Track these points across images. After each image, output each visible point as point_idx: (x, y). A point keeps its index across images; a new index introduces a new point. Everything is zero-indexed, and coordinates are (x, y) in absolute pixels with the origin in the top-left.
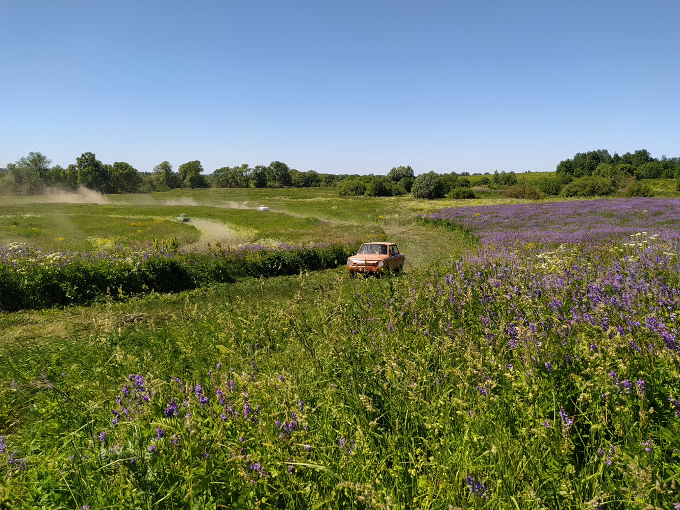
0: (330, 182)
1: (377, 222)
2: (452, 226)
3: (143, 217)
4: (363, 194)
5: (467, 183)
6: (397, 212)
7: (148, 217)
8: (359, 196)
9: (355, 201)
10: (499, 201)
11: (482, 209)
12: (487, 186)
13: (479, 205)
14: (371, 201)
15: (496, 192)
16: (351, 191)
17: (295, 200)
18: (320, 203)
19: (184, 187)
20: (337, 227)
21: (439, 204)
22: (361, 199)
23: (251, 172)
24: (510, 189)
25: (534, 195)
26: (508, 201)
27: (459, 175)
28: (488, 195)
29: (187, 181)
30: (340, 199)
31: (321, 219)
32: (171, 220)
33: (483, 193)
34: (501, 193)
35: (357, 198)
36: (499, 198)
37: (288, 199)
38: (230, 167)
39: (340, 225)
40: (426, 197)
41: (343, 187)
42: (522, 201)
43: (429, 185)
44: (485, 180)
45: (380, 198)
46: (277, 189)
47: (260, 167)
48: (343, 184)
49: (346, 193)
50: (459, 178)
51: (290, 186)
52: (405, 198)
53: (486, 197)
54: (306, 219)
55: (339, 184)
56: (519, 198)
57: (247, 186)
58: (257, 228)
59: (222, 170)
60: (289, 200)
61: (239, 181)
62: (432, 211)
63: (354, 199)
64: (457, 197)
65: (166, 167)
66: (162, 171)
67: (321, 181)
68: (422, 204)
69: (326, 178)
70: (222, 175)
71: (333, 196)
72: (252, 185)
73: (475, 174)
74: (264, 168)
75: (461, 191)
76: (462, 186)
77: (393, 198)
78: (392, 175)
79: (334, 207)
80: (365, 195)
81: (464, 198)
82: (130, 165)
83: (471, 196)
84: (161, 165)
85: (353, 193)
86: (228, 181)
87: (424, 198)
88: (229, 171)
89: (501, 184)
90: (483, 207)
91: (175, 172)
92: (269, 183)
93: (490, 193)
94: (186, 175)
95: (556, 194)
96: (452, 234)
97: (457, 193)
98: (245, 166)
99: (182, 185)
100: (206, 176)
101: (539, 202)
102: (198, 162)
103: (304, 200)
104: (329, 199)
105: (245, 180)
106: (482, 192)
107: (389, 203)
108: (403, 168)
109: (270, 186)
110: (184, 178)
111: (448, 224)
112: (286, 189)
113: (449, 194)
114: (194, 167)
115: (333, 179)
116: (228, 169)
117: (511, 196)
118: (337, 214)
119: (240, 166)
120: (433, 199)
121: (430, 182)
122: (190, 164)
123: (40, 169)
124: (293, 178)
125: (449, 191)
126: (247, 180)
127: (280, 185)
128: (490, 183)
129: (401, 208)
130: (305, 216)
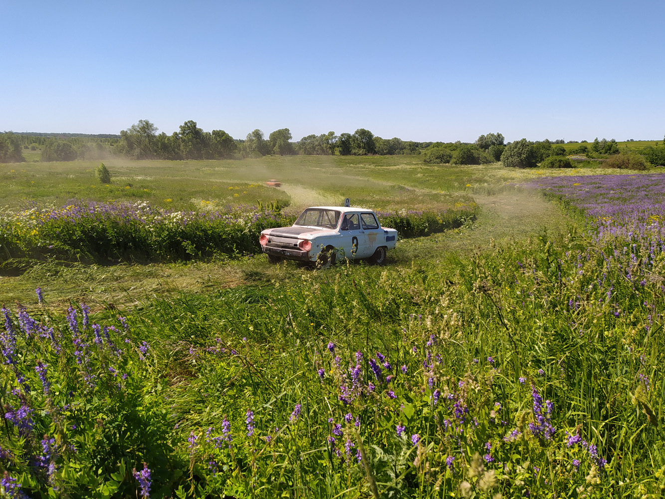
0: (413, 149)
1: (465, 191)
2: (548, 197)
3: (239, 182)
4: (448, 162)
5: (562, 152)
6: (486, 181)
7: (243, 182)
8: (445, 164)
9: (440, 169)
10: (599, 171)
11: (581, 179)
12: (585, 154)
13: (578, 174)
14: (455, 169)
15: (596, 161)
16: (436, 158)
17: (379, 167)
18: (404, 171)
19: (274, 154)
20: (424, 195)
21: (532, 173)
22: (446, 167)
23: (337, 140)
24: (612, 158)
25: (640, 166)
26: (610, 171)
27: (553, 143)
28: (586, 164)
29: (276, 148)
30: (425, 167)
31: (406, 187)
32: (264, 185)
34: (601, 163)
35: (443, 166)
36: (599, 168)
37: (372, 167)
38: (316, 135)
39: (426, 193)
40: (517, 165)
41: (428, 155)
42: (625, 172)
43: (520, 154)
44: (583, 149)
45: (466, 166)
46: (361, 157)
47: (345, 134)
48: (428, 152)
49: (431, 160)
50: (554, 146)
51: (374, 153)
52: (494, 166)
53: (584, 167)
54: (391, 186)
55: (423, 151)
56: (622, 168)
57: (333, 154)
58: (343, 195)
59: (310, 137)
60: (374, 167)
61: (324, 148)
62: (524, 180)
63: (440, 167)
64: (552, 165)
65: (257, 134)
66: (254, 138)
67: (405, 148)
68: (513, 172)
69: (410, 146)
70: (309, 143)
71: (417, 164)
73: (571, 142)
74: (349, 136)
75: (556, 160)
76: (557, 154)
77: (481, 167)
78: (480, 142)
79: (419, 175)
80: (451, 162)
81: (560, 167)
82: (226, 132)
83: (568, 165)
84: (253, 133)
85: (437, 160)
86: (314, 148)
87: (514, 166)
88: (315, 139)
89: (601, 153)
90: (581, 177)
91: (266, 140)
92: (353, 151)
93: (589, 162)
94: (276, 142)
95: (664, 165)
96: (549, 205)
97: (552, 162)
98: (332, 134)
99: (272, 152)
100: (294, 143)
101: (644, 172)
102: (287, 130)
103: (388, 167)
104: (413, 167)
105: (331, 148)
106: (580, 162)
107: (477, 172)
108: (493, 135)
109: (355, 154)
110: (274, 145)
111: (545, 194)
112: (370, 156)
113: (543, 162)
114: (283, 134)
115: (417, 147)
116: (313, 137)
117: (613, 166)
118: (422, 183)
119: (327, 134)
120: (524, 168)
121: (522, 150)
122: (279, 131)
123: (148, 136)
124: (377, 145)
125: (542, 160)
126: (333, 147)
127: (364, 152)
128: (588, 152)
129: (490, 177)
130: (390, 183)
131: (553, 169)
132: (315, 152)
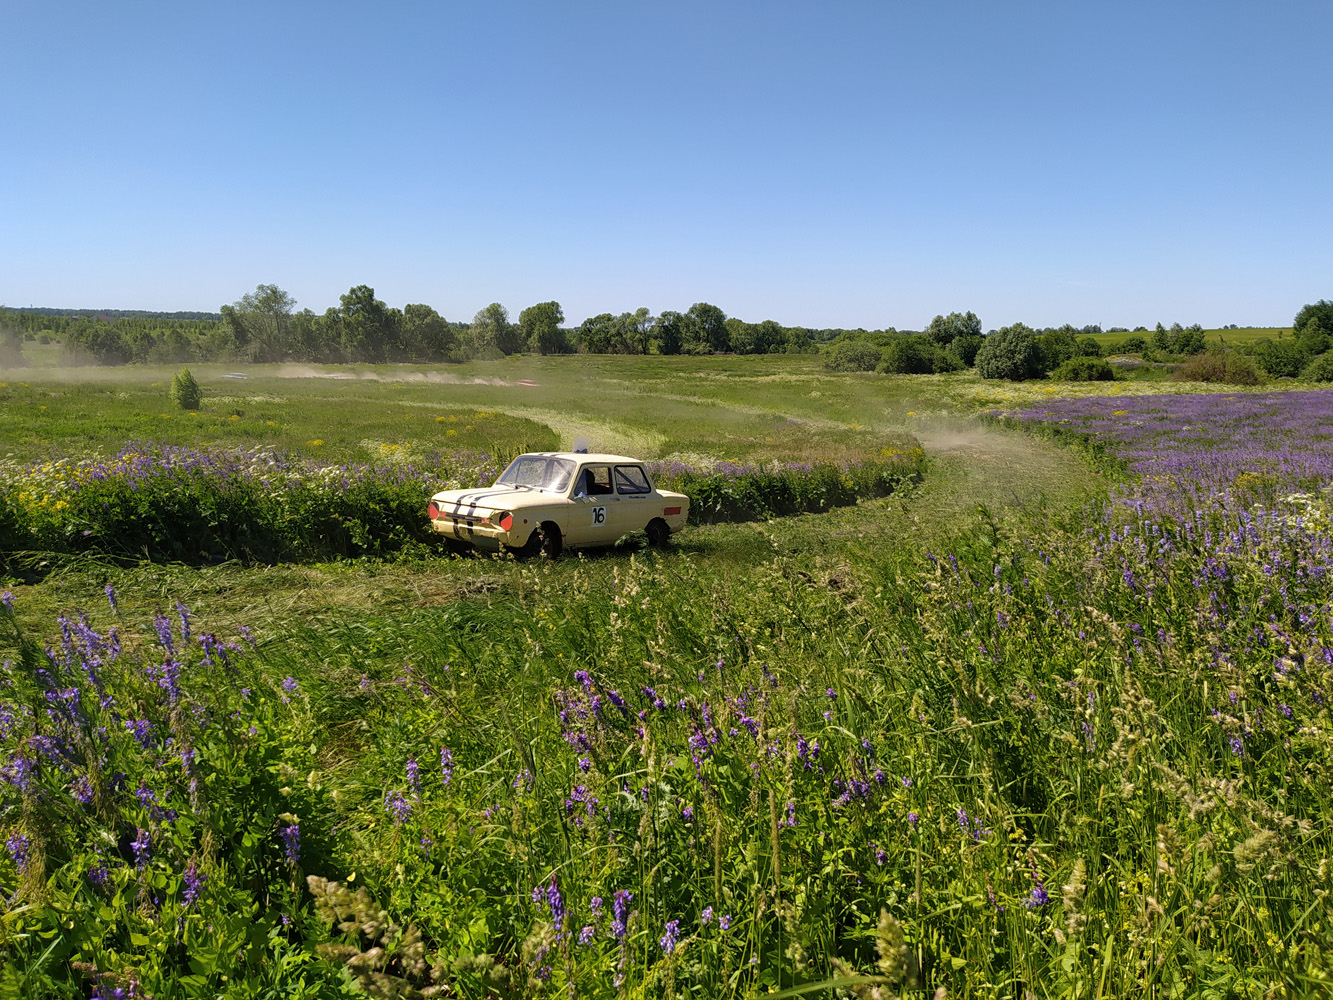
0: (805, 343)
1: (903, 424)
2: (1064, 437)
3: (457, 407)
4: (872, 368)
5: (1093, 350)
6: (945, 406)
7: (465, 407)
8: (865, 373)
9: (856, 382)
10: (1167, 387)
11: (1131, 402)
12: (1140, 354)
13: (1123, 393)
14: (887, 383)
15: (1161, 368)
16: (849, 361)
17: (737, 379)
18: (787, 385)
19: (529, 351)
20: (823, 434)
21: (1035, 391)
22: (868, 378)
23: (653, 324)
24: (1191, 363)
25: (1246, 377)
26: (1187, 386)
27: (1079, 332)
28: (1143, 373)
29: (533, 341)
30: (828, 379)
31: (788, 417)
32: (507, 413)
33: (1133, 370)
34: (1171, 371)
35: (861, 377)
36: (1167, 381)
37: (723, 377)
38: (614, 315)
39: (826, 429)
40: (1007, 376)
41: (834, 355)
42: (1216, 388)
43: (1013, 352)
44: (1135, 344)
45: (908, 377)
46: (702, 358)
47: (670, 314)
48: (834, 348)
49: (838, 365)
50: (1079, 338)
51: (726, 351)
52: (962, 377)
53: (1137, 378)
54: (759, 416)
55: (823, 347)
56: (1213, 381)
57: (645, 351)
58: (664, 432)
59: (599, 319)
60: (726, 378)
61: (629, 341)
62: (1019, 405)
63: (856, 378)
64: (1075, 376)
65: (496, 313)
66: (489, 321)
67: (788, 341)
68: (998, 389)
69: (798, 336)
70: (599, 330)
71: (811, 372)
72: (653, 350)
73: (1113, 331)
74: (678, 317)
75: (1083, 364)
76: (1086, 354)
77: (936, 377)
78: (935, 331)
79: (814, 394)
80: (878, 368)
81: (1091, 380)
82: (433, 309)
83: (1106, 375)
84: (488, 310)
85: (852, 365)
86: (608, 341)
87: (1001, 378)
88: (611, 323)
89: (1171, 352)
90: (1131, 398)
91: (511, 324)
92: (686, 346)
93: (1148, 370)
94: (533, 329)
95: (1293, 375)
96: (1065, 453)
97: (1074, 370)
98: (643, 312)
99: (525, 348)
100: (569, 331)
101: (1256, 390)
102: (553, 304)
103: (753, 379)
104: (803, 377)
105: (641, 340)
106: (1131, 368)
107: (929, 388)
108: (958, 316)
109: (689, 352)
110: (529, 335)
111: (1057, 432)
112: (719, 357)
113: (1058, 370)
114: (548, 313)
115: (812, 338)
116: (609, 318)
117: (1193, 377)
118: (819, 408)
119: (633, 313)
120: (1020, 381)
121: (1016, 346)
122: (539, 307)
123: (276, 315)
124: (734, 335)
125: (1056, 365)
126: (646, 338)
127: (707, 350)
128: (1147, 349)
129: (953, 398)
130: (756, 411)
131: (1076, 383)
132: (610, 349)
